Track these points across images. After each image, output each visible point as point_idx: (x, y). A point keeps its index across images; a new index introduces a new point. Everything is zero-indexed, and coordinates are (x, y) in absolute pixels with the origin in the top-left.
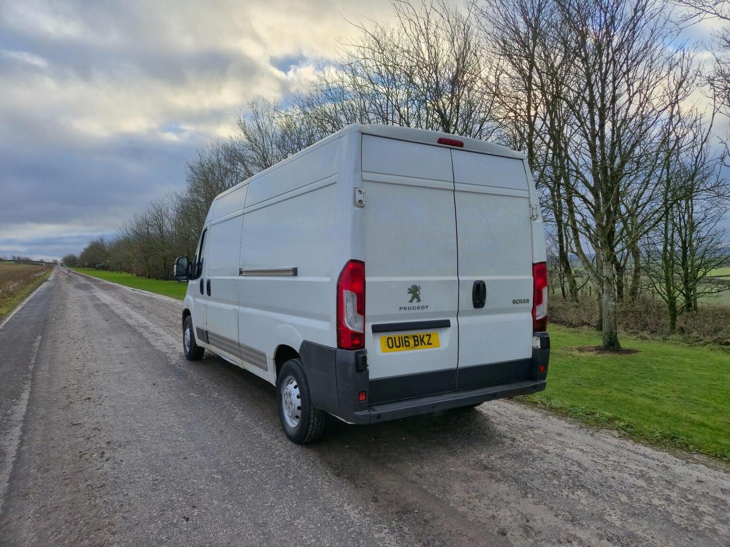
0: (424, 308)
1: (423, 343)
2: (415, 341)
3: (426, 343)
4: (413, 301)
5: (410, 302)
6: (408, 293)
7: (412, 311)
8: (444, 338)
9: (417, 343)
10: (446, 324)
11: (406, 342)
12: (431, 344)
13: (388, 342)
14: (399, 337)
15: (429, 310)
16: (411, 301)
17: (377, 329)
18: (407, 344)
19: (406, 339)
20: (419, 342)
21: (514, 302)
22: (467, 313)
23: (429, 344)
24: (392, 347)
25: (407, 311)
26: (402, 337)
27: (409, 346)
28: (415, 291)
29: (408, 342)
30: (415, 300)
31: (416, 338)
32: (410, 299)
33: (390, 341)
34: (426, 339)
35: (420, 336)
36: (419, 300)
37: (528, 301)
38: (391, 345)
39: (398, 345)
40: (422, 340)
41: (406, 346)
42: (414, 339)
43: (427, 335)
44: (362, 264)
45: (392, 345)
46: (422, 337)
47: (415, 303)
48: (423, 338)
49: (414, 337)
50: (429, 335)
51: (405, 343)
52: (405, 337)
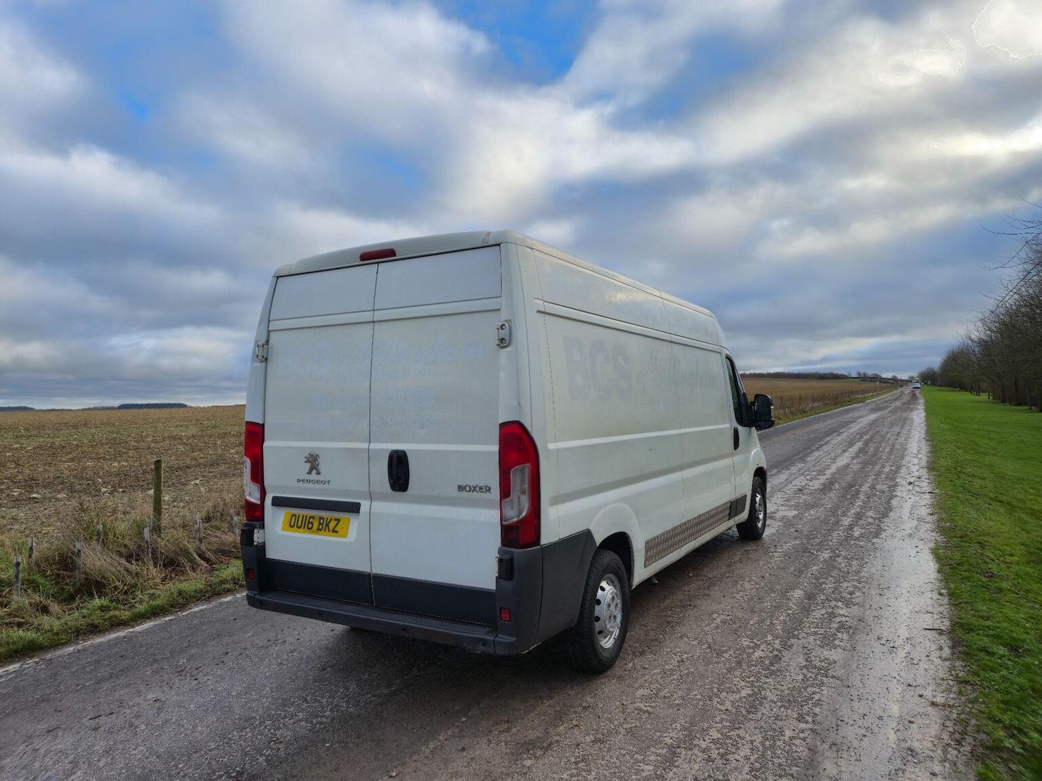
0: (325, 483)
1: (327, 528)
2: (320, 524)
3: (331, 529)
4: (312, 472)
5: (308, 473)
6: (306, 462)
7: (311, 485)
8: (354, 526)
9: (321, 527)
10: (354, 508)
11: (309, 523)
12: (337, 532)
13: (291, 519)
14: (303, 516)
15: (332, 486)
16: (310, 473)
17: (278, 502)
18: (310, 526)
19: (311, 520)
20: (324, 526)
21: (461, 488)
22: (383, 498)
23: (334, 531)
24: (293, 526)
25: (307, 485)
26: (306, 516)
27: (311, 528)
28: (313, 462)
29: (312, 523)
30: (314, 472)
31: (322, 521)
32: (307, 470)
33: (294, 518)
34: (332, 525)
35: (327, 519)
36: (318, 473)
37: (488, 490)
38: (292, 524)
39: (299, 525)
40: (327, 525)
41: (308, 528)
42: (320, 521)
43: (335, 520)
44: (262, 427)
45: (294, 524)
46: (329, 520)
47: (314, 476)
48: (329, 522)
49: (321, 518)
50: (339, 520)
51: (307, 525)
52: (311, 517)
